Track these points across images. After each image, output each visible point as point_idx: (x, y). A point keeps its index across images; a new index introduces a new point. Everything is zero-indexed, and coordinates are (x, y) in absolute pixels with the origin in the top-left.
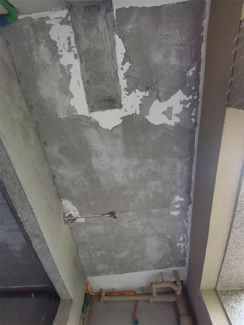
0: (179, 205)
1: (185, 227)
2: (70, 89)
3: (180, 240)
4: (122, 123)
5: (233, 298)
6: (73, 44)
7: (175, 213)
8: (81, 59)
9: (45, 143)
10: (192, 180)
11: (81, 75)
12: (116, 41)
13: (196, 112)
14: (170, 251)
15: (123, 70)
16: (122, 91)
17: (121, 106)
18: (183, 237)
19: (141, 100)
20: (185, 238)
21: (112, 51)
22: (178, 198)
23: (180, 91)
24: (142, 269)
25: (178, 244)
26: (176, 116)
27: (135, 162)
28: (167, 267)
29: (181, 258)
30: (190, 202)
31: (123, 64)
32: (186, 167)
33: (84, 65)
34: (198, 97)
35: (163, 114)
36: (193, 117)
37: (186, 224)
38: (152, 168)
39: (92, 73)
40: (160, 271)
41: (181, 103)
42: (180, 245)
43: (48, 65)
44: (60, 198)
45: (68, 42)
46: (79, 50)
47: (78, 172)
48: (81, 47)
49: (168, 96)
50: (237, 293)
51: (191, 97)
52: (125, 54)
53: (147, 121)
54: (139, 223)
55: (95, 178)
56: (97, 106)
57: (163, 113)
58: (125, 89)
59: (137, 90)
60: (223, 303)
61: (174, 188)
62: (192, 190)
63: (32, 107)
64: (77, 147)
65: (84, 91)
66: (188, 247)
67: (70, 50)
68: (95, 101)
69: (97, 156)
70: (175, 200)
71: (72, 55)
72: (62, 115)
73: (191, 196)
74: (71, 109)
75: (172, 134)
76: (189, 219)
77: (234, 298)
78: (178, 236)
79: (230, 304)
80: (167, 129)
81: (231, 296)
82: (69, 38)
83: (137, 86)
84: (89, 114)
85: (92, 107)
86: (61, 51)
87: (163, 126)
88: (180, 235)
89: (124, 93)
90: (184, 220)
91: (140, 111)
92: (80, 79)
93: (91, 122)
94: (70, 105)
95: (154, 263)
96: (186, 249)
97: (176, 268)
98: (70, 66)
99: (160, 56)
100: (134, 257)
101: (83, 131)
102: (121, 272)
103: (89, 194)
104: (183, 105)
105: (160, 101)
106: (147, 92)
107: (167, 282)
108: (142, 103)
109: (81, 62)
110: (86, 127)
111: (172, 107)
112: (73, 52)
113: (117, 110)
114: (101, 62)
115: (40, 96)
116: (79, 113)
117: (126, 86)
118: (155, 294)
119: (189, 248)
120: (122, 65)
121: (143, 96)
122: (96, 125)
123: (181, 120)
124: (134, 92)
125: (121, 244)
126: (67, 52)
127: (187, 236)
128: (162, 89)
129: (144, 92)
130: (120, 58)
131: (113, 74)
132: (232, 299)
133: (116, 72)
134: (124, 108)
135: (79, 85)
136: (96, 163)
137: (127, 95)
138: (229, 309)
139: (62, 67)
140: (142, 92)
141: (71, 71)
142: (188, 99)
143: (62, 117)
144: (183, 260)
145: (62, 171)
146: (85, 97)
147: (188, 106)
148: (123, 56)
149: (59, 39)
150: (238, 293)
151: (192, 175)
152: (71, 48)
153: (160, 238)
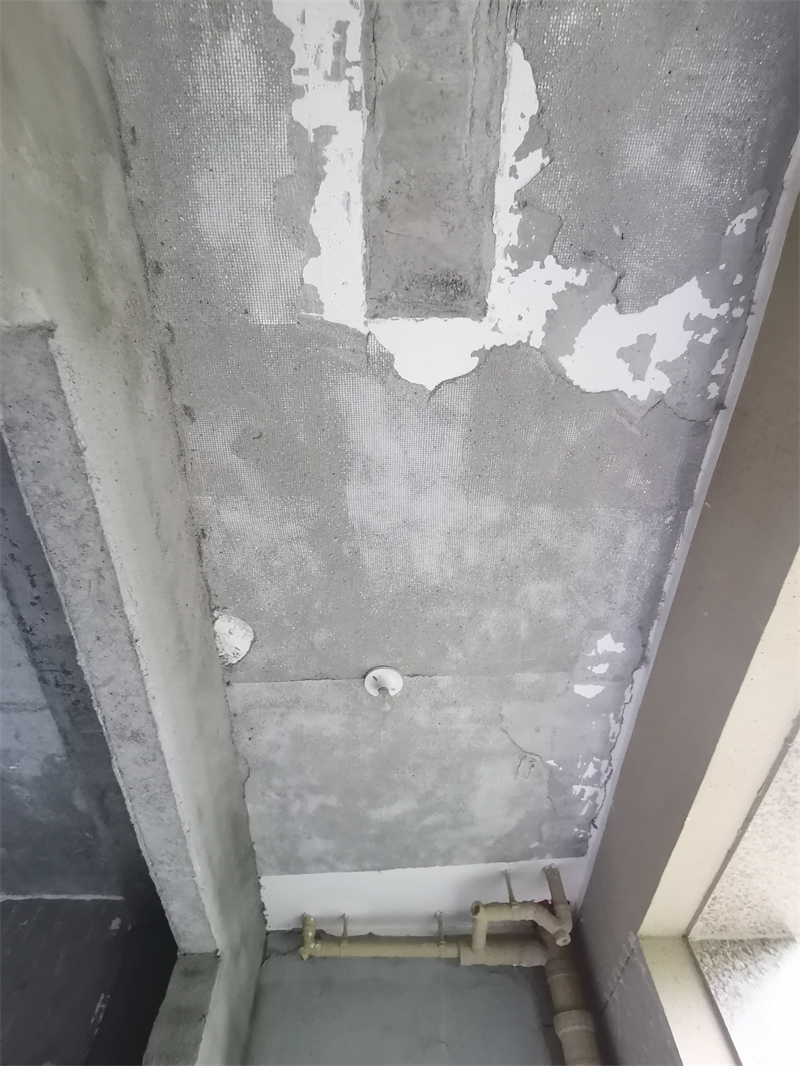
0: (607, 665)
1: (611, 735)
2: (314, 220)
3: (584, 777)
4: (473, 371)
5: (738, 966)
6: (353, 52)
7: (588, 691)
8: (373, 112)
9: (186, 408)
10: (666, 588)
11: (363, 171)
12: (511, 69)
13: (730, 366)
14: (547, 806)
15: (516, 177)
16: (496, 256)
17: (482, 311)
18: (597, 766)
19: (557, 297)
20: (603, 769)
21: (491, 102)
22: (607, 644)
23: (694, 282)
24: (447, 859)
25: (577, 789)
26: (661, 369)
27: (492, 510)
28: (528, 855)
29: (576, 830)
30: (643, 659)
31: (521, 154)
32: (654, 546)
33: (380, 135)
34: (748, 313)
35: (619, 357)
36: (715, 378)
37: (615, 727)
38: (547, 538)
39: (402, 172)
40: (503, 866)
41: (688, 324)
42: (583, 791)
43: (247, 118)
44: (213, 611)
45: (337, 43)
46: (370, 78)
47: (292, 528)
48: (379, 68)
49: (650, 293)
50: (748, 949)
51: (724, 309)
52: (536, 121)
53: (561, 375)
54: (465, 713)
55: (346, 552)
56: (398, 299)
57: (621, 353)
58: (511, 251)
59: (550, 260)
60: (707, 977)
61: (601, 610)
62: (656, 622)
63: (158, 270)
64: (301, 437)
65: (362, 237)
66: (605, 798)
67: (336, 74)
68: (397, 280)
69: (366, 476)
70: (596, 648)
71: (340, 92)
72: (266, 315)
73: (651, 639)
74: (305, 297)
75: (634, 429)
76: (630, 713)
77: (739, 964)
78: (582, 764)
79: (730, 985)
80: (621, 411)
81: (731, 958)
82: (341, 27)
83: (552, 247)
84: (366, 324)
85: (380, 301)
86: (303, 72)
87: (610, 397)
88: (588, 760)
89: (502, 265)
90: (612, 715)
91: (543, 334)
92: (356, 189)
93: (368, 356)
94: (302, 280)
95: (490, 843)
96: (596, 805)
97: (556, 862)
98: (326, 133)
99: (655, 149)
100: (431, 820)
101: (333, 381)
102: (379, 865)
103: (317, 605)
104: (692, 332)
105: (620, 310)
106: (583, 271)
107: (524, 903)
108: (556, 308)
109: (371, 123)
110: (348, 368)
111: (655, 335)
112: (346, 82)
113: (467, 321)
114: (444, 137)
115: (196, 231)
116: (329, 316)
117: (515, 241)
118: (480, 940)
119: (609, 801)
120: (518, 160)
121: (567, 284)
122: (381, 366)
123: (675, 384)
124: (537, 264)
125: (395, 776)
126: (327, 77)
127: (610, 764)
128: (636, 267)
129: (572, 271)
130: (514, 131)
131: (476, 189)
132: (734, 968)
133: (489, 184)
134: (491, 320)
135: (348, 209)
136: (358, 500)
137: (511, 271)
138: (726, 999)
139: (296, 130)
140: (565, 267)
141: (330, 151)
142: (712, 314)
143: (266, 322)
144: (581, 836)
145: (233, 516)
146: (360, 259)
147: (707, 339)
148: (526, 128)
149: (303, 21)
150: (751, 948)
151: (667, 572)
152: (341, 67)
153: (525, 764)
